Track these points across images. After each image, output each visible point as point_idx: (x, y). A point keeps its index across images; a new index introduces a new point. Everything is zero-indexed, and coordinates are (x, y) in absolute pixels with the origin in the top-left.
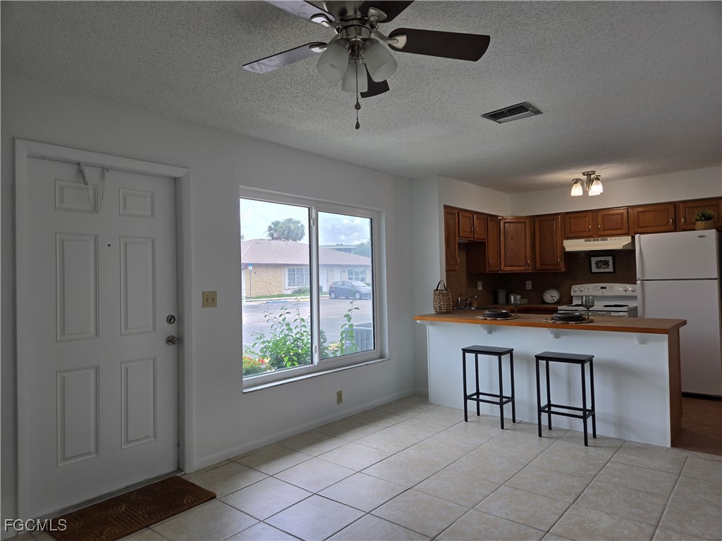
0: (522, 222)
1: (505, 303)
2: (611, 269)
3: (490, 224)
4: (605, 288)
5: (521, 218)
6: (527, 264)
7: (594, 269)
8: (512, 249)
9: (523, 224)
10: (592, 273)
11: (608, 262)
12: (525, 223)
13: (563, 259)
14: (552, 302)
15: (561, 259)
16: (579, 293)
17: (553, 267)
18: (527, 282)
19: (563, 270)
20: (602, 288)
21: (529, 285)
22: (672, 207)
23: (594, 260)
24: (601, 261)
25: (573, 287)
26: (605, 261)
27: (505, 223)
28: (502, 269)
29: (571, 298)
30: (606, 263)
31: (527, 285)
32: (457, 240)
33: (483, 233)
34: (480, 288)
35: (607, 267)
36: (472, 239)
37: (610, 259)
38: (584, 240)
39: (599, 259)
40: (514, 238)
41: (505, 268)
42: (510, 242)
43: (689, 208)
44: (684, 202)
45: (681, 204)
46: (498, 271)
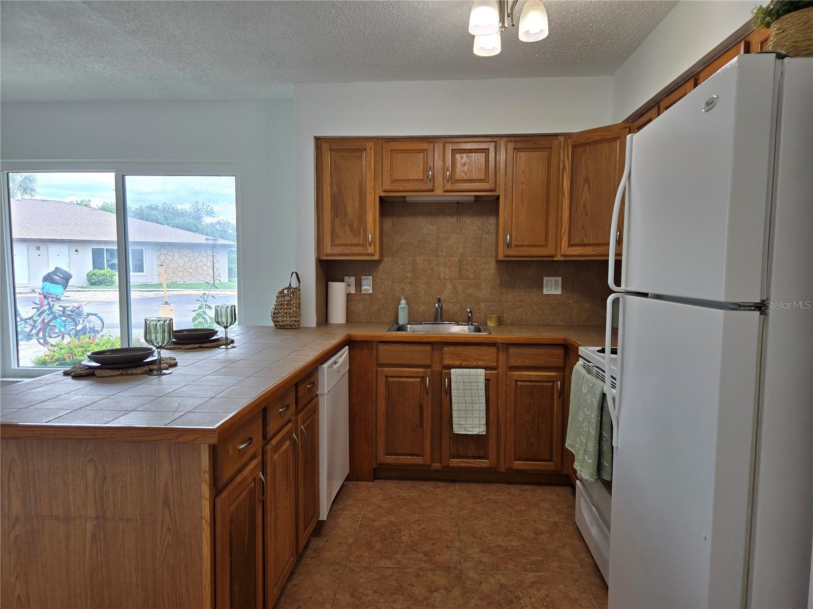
5: (609, 128)
9: (614, 143)
12: (618, 139)
40: (591, 181)
41: (569, 249)
42: (581, 190)
46: (552, 257)
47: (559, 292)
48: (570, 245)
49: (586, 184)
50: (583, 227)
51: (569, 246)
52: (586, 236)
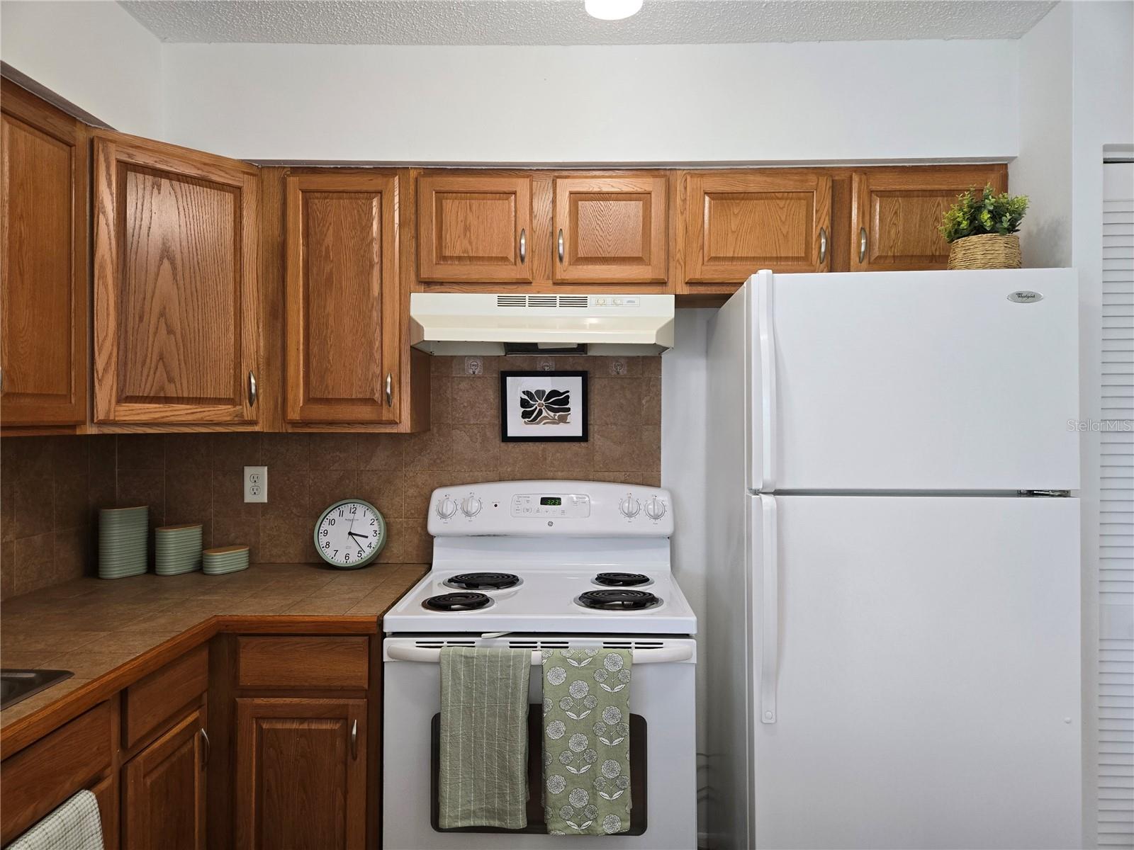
0: (221, 187)
1: (139, 567)
2: (573, 427)
4: (556, 501)
6: (244, 396)
7: (517, 426)
9: (229, 198)
10: (505, 438)
11: (566, 400)
12: (237, 191)
13: (406, 379)
14: (354, 560)
16: (460, 524)
18: (249, 471)
19: (405, 426)
20: (545, 501)
21: (257, 485)
22: (825, 184)
23: (517, 387)
24: (540, 393)
25: (438, 495)
26: (554, 393)
27: (124, 166)
28: (101, 414)
29: (428, 540)
30: (559, 402)
31: (248, 484)
35: (563, 420)
37: (572, 386)
38: (494, 297)
39: (535, 384)
41: (119, 408)
43: (883, 194)
44: (868, 171)
45: (856, 178)
46: (74, 427)
48: (124, 398)
49: (166, 263)
50: (161, 358)
51: (119, 401)
52: (171, 380)
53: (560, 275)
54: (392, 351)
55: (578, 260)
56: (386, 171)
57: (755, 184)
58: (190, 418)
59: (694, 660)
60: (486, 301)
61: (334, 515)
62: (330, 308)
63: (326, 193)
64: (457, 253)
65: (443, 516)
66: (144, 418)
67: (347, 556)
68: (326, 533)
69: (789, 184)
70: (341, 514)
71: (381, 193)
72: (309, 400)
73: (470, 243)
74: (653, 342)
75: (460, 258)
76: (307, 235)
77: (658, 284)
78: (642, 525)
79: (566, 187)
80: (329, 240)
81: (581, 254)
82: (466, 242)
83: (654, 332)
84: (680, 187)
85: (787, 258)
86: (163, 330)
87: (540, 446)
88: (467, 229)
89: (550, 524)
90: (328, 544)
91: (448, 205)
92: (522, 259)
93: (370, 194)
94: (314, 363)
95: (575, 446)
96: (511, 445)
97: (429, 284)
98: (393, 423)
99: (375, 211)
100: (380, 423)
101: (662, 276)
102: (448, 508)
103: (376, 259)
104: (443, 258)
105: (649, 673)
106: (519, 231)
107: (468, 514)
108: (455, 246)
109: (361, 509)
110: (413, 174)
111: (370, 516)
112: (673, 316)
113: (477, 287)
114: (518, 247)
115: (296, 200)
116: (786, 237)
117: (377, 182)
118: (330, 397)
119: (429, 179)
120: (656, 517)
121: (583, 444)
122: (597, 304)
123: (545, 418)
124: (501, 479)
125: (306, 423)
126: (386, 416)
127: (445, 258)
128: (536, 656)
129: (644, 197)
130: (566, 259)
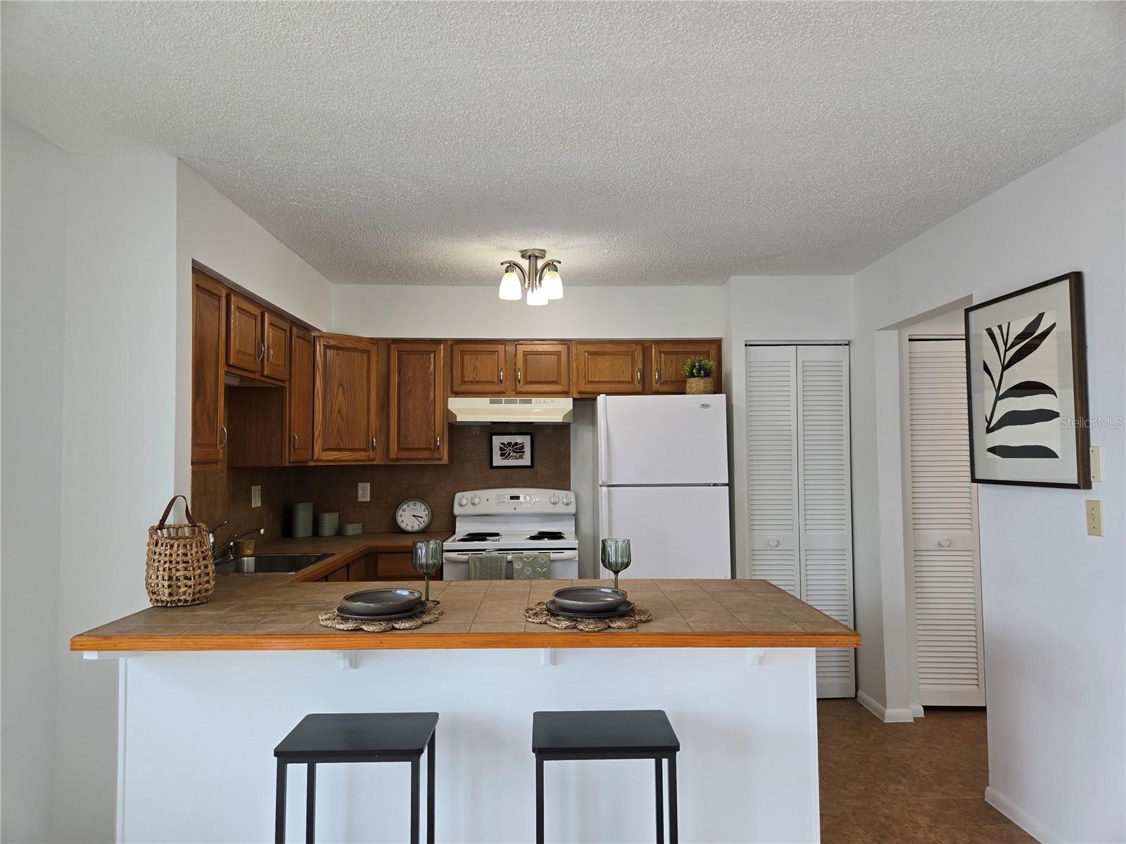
0: (362, 351)
1: (310, 533)
2: (526, 461)
3: (297, 343)
4: (518, 498)
5: (360, 339)
6: (370, 447)
7: (498, 461)
8: (339, 411)
9: (365, 356)
10: (492, 467)
11: (523, 447)
12: (368, 352)
13: (446, 438)
14: (416, 528)
15: (442, 440)
16: (470, 510)
17: (426, 454)
18: (360, 485)
19: (445, 461)
20: (512, 498)
21: (364, 492)
22: (639, 348)
23: (497, 441)
24: (509, 444)
25: (458, 496)
26: (516, 444)
27: (326, 347)
28: (316, 457)
29: (453, 518)
30: (519, 449)
31: (360, 492)
32: (221, 373)
33: (282, 363)
34: (256, 502)
35: (521, 457)
36: (257, 376)
37: (525, 440)
38: (488, 399)
39: (507, 439)
40: (345, 385)
41: (322, 454)
42: (335, 392)
43: (666, 353)
44: (658, 342)
45: (653, 346)
46: (307, 462)
47: (259, 505)
48: (324, 449)
49: (341, 388)
50: (338, 430)
51: (323, 451)
52: (342, 441)
53: (518, 390)
54: (439, 424)
55: (527, 383)
56: (437, 342)
57: (608, 348)
58: (348, 458)
59: (577, 559)
60: (484, 402)
61: (405, 507)
62: (410, 405)
63: (409, 353)
64: (471, 379)
65: (461, 505)
66: (332, 458)
67: (413, 527)
68: (401, 516)
69: (623, 348)
70: (408, 506)
71: (435, 352)
72: (400, 449)
73: (477, 374)
74: (561, 421)
75: (471, 382)
76: (399, 371)
77: (565, 394)
78: (560, 509)
79: (521, 349)
80: (410, 374)
81: (529, 380)
82: (474, 374)
83: (562, 417)
84: (574, 349)
85: (623, 382)
86: (339, 418)
87: (510, 470)
88: (475, 368)
89: (515, 509)
90: (403, 521)
91: (466, 357)
92: (501, 381)
93: (429, 353)
94: (402, 431)
95: (527, 471)
96: (495, 470)
97: (457, 394)
98: (440, 459)
99: (432, 360)
100: (434, 459)
101: (566, 390)
102: (464, 502)
103: (433, 383)
104: (464, 382)
105: (558, 565)
106: (500, 369)
107: (473, 504)
108: (470, 376)
109: (418, 504)
110: (449, 343)
111: (423, 507)
112: (572, 408)
113: (480, 395)
114: (499, 376)
115: (394, 355)
116: (622, 372)
117: (434, 347)
118: (410, 447)
119: (457, 346)
120: (567, 504)
121: (532, 469)
122: (537, 402)
123: (512, 456)
124: (489, 488)
125: (398, 460)
126: (436, 456)
127: (465, 382)
128: (510, 557)
129: (558, 354)
130: (522, 382)
